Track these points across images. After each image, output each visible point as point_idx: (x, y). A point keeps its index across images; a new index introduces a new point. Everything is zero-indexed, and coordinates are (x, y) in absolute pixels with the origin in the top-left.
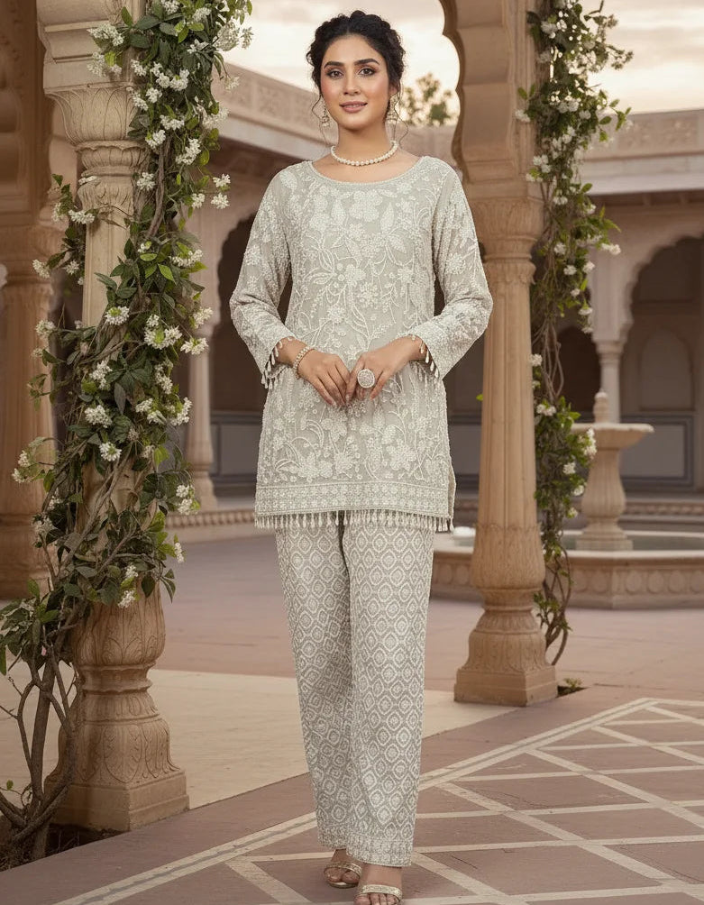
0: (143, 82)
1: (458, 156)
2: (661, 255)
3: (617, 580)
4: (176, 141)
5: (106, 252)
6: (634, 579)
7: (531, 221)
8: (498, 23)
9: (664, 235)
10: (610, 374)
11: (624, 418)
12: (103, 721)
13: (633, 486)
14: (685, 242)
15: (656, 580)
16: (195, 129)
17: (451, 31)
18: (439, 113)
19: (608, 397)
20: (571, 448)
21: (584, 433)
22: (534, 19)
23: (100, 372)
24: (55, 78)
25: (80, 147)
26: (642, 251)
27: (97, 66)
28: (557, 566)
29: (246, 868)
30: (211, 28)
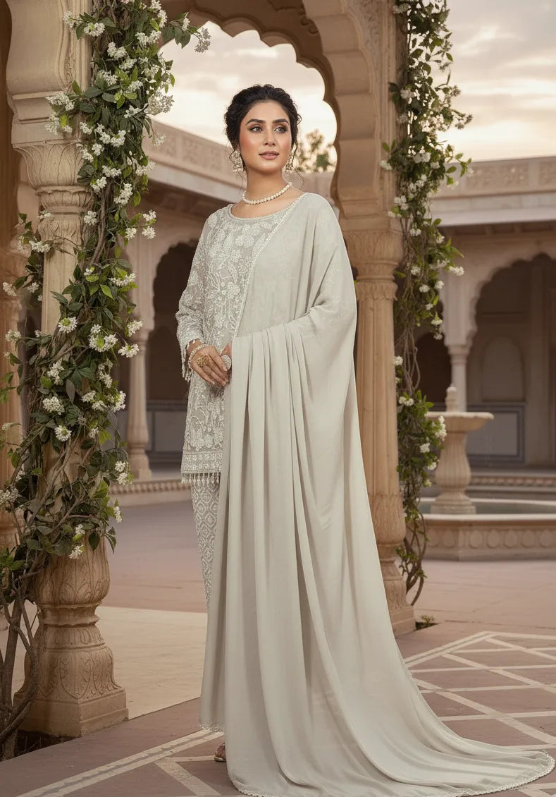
0: (89, 140)
1: (335, 198)
2: (499, 275)
3: (463, 537)
4: (115, 184)
5: (60, 274)
6: (475, 537)
7: (392, 249)
8: (365, 91)
9: (502, 259)
10: (459, 372)
11: (470, 408)
12: (60, 648)
13: (477, 462)
14: (518, 264)
15: (494, 538)
16: (129, 176)
17: (330, 98)
18: (323, 161)
19: (457, 390)
20: (426, 432)
21: (436, 419)
22: (395, 89)
23: (55, 371)
24: (21, 135)
25: (39, 190)
26: (484, 272)
27: (53, 127)
28: (416, 527)
29: (171, 767)
30: (143, 97)
